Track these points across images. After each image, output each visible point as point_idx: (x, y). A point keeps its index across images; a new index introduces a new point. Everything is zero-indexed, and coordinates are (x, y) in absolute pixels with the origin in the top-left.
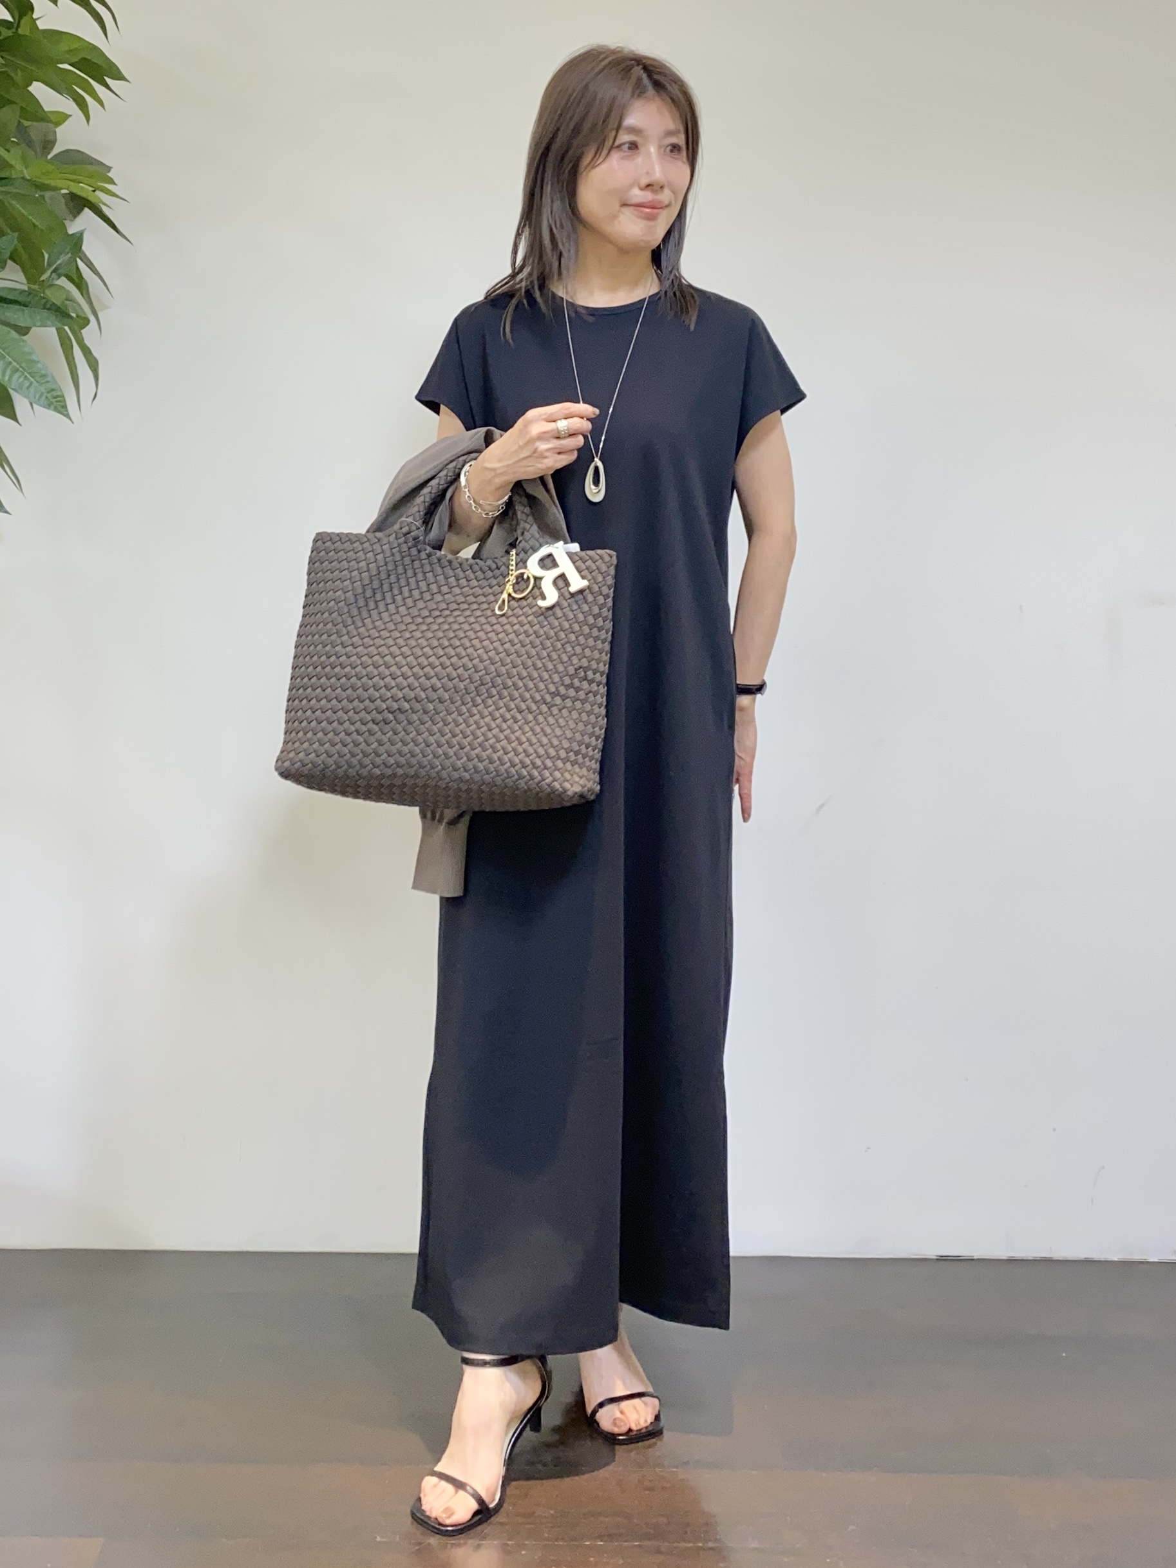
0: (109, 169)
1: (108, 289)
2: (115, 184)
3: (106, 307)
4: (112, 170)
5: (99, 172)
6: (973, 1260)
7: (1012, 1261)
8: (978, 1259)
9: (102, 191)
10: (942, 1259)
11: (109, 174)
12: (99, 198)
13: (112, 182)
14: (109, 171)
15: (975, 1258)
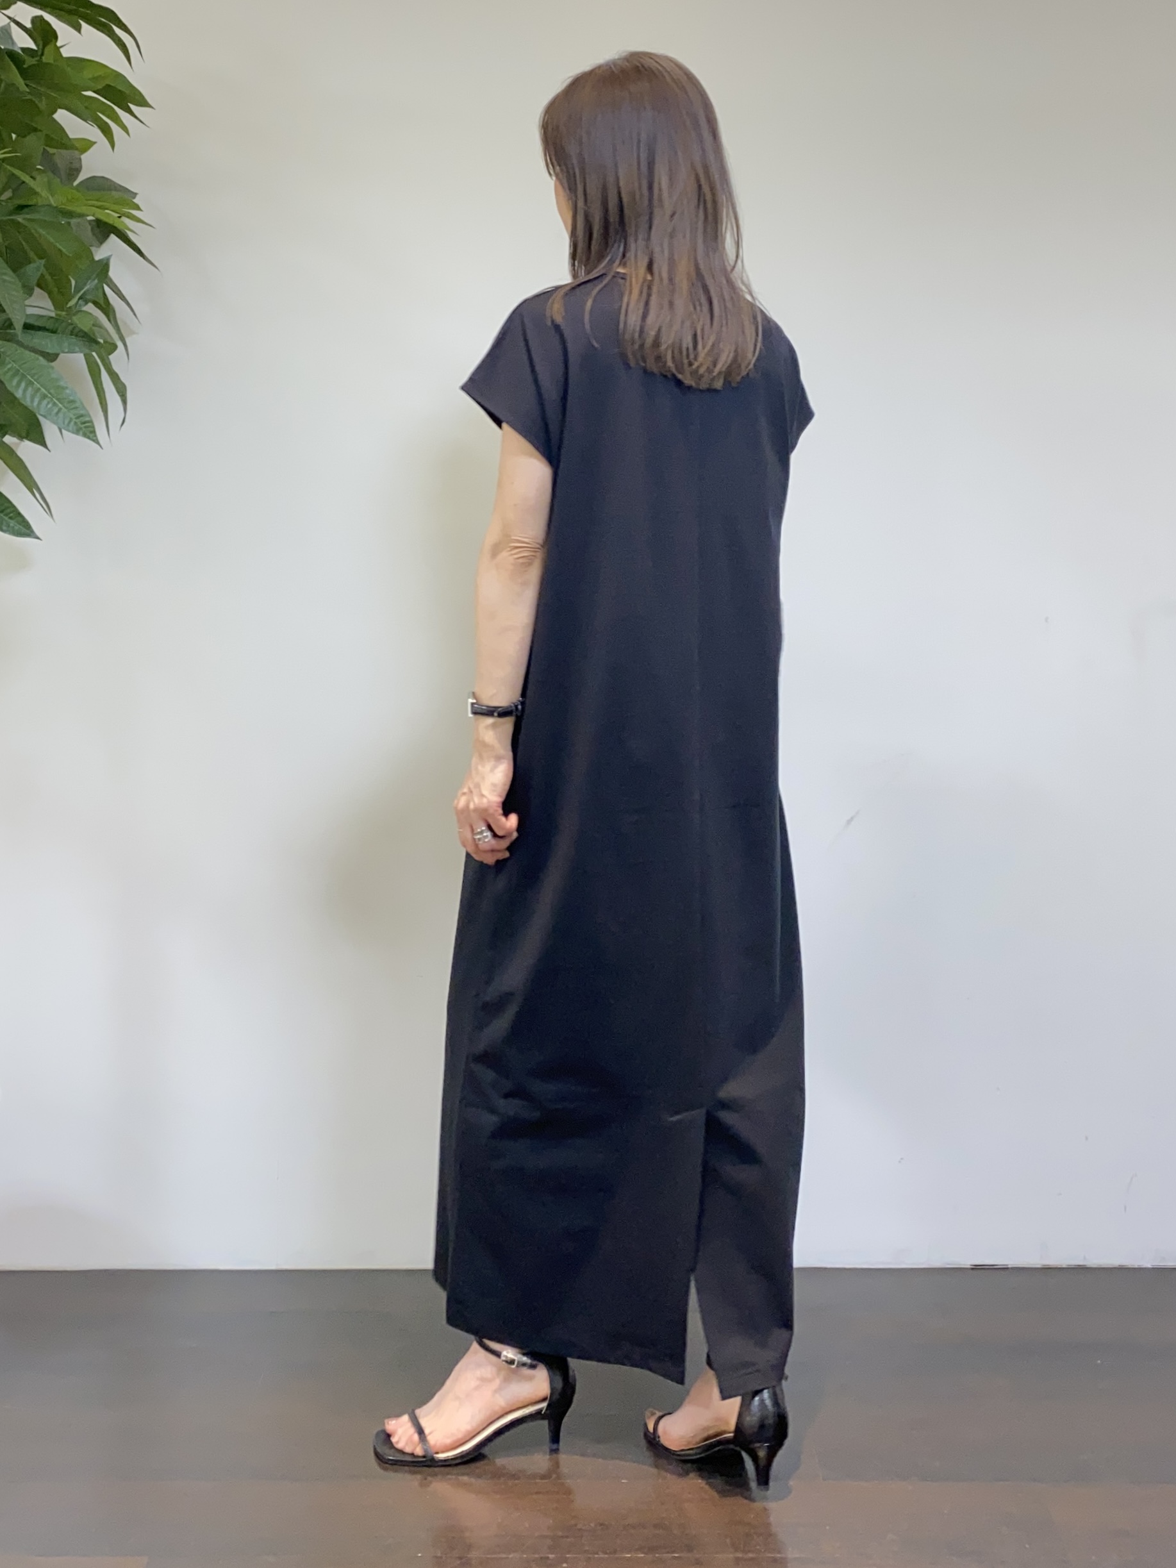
0: (135, 195)
1: (135, 314)
2: (142, 210)
3: (133, 333)
4: (138, 197)
5: (124, 198)
6: (1007, 1268)
7: (1046, 1270)
8: (1012, 1268)
9: (128, 217)
10: (976, 1268)
11: (134, 200)
12: (125, 224)
13: (138, 208)
14: (134, 198)
15: (1009, 1266)
